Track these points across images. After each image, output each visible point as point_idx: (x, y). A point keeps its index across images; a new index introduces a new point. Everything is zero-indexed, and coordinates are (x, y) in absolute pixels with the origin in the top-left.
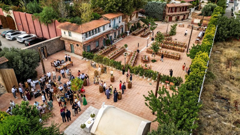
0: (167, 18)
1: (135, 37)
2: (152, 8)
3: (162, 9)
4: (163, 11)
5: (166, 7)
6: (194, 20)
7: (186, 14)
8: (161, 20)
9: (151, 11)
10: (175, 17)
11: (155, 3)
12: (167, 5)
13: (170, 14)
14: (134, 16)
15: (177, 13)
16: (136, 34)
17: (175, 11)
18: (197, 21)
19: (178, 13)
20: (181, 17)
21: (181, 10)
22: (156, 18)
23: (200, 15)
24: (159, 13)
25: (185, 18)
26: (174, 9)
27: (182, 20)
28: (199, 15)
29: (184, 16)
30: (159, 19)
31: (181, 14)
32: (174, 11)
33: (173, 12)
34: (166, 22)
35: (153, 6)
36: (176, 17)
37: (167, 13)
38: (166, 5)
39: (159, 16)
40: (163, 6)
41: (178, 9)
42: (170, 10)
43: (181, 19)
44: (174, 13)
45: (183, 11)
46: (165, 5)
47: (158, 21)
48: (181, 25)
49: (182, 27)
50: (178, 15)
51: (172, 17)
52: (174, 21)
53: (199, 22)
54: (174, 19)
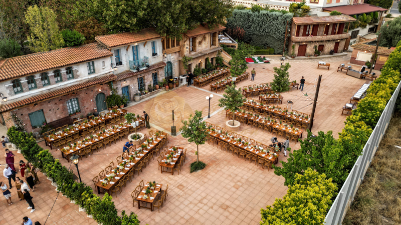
0: (293, 47)
1: (200, 89)
2: (261, 27)
3: (282, 28)
4: (284, 33)
5: (291, 23)
6: (357, 53)
7: (342, 40)
8: (280, 51)
9: (258, 33)
10: (313, 46)
11: (268, 15)
12: (294, 19)
13: (301, 38)
14: (203, 43)
15: (318, 38)
16: (201, 83)
17: (314, 34)
18: (364, 57)
19: (320, 37)
20: (330, 47)
21: (330, 31)
22: (269, 47)
23: (374, 42)
24: (275, 36)
25: (339, 49)
26: (311, 29)
27: (331, 53)
28: (369, 44)
29: (337, 44)
30: (276, 49)
31: (329, 41)
32: (310, 33)
33: (308, 35)
34: (291, 57)
35: (263, 21)
36: (315, 47)
37: (294, 38)
38: (292, 20)
39: (276, 43)
40: (284, 22)
41: (322, 30)
42: (302, 31)
43: (329, 50)
44: (310, 38)
45: (333, 33)
46: (289, 20)
47: (275, 54)
48: (323, 65)
49: (324, 69)
50: (321, 41)
51: (306, 45)
52: (310, 56)
53: (370, 60)
54: (310, 49)
